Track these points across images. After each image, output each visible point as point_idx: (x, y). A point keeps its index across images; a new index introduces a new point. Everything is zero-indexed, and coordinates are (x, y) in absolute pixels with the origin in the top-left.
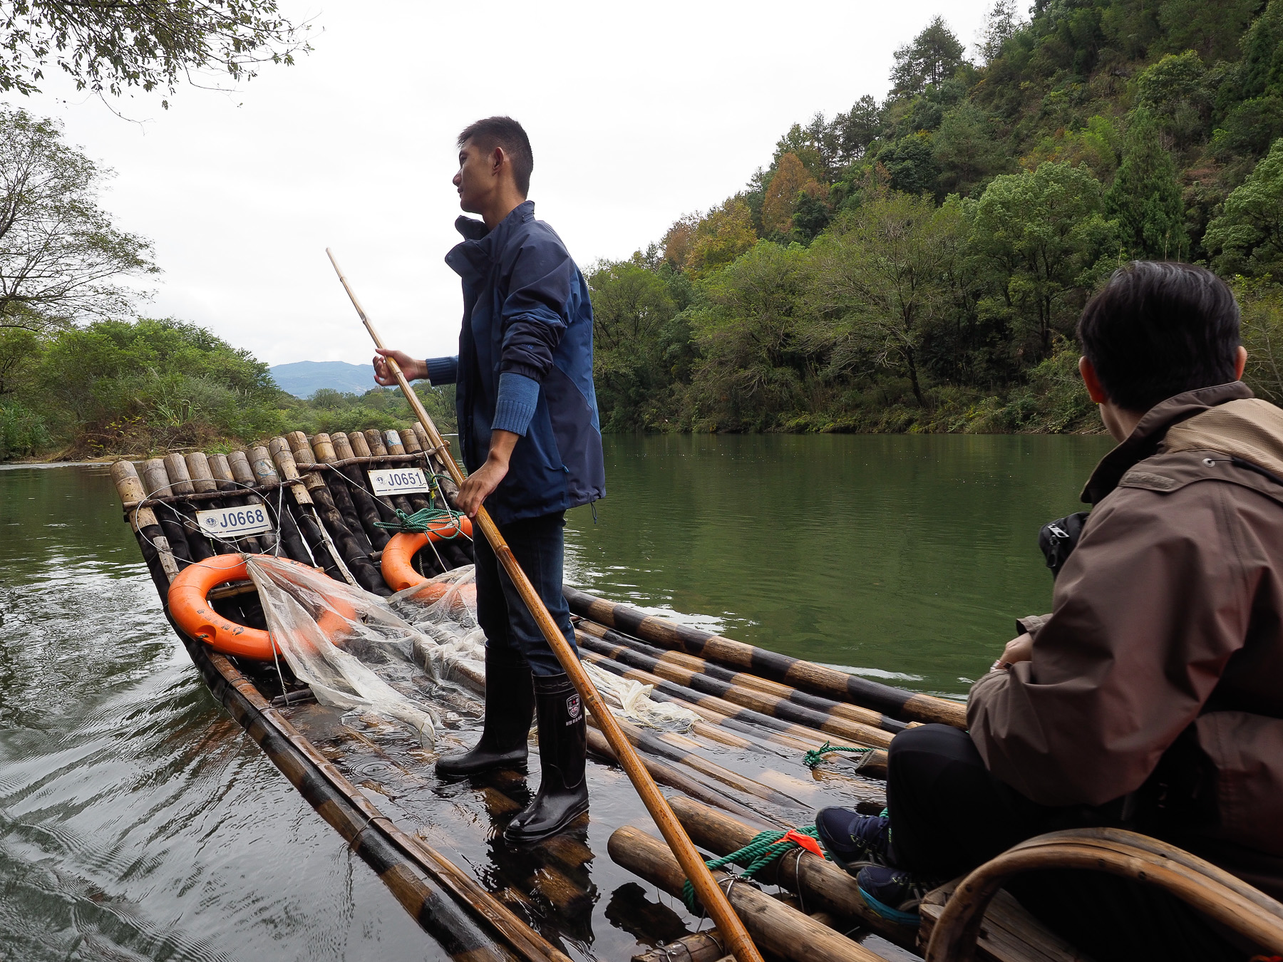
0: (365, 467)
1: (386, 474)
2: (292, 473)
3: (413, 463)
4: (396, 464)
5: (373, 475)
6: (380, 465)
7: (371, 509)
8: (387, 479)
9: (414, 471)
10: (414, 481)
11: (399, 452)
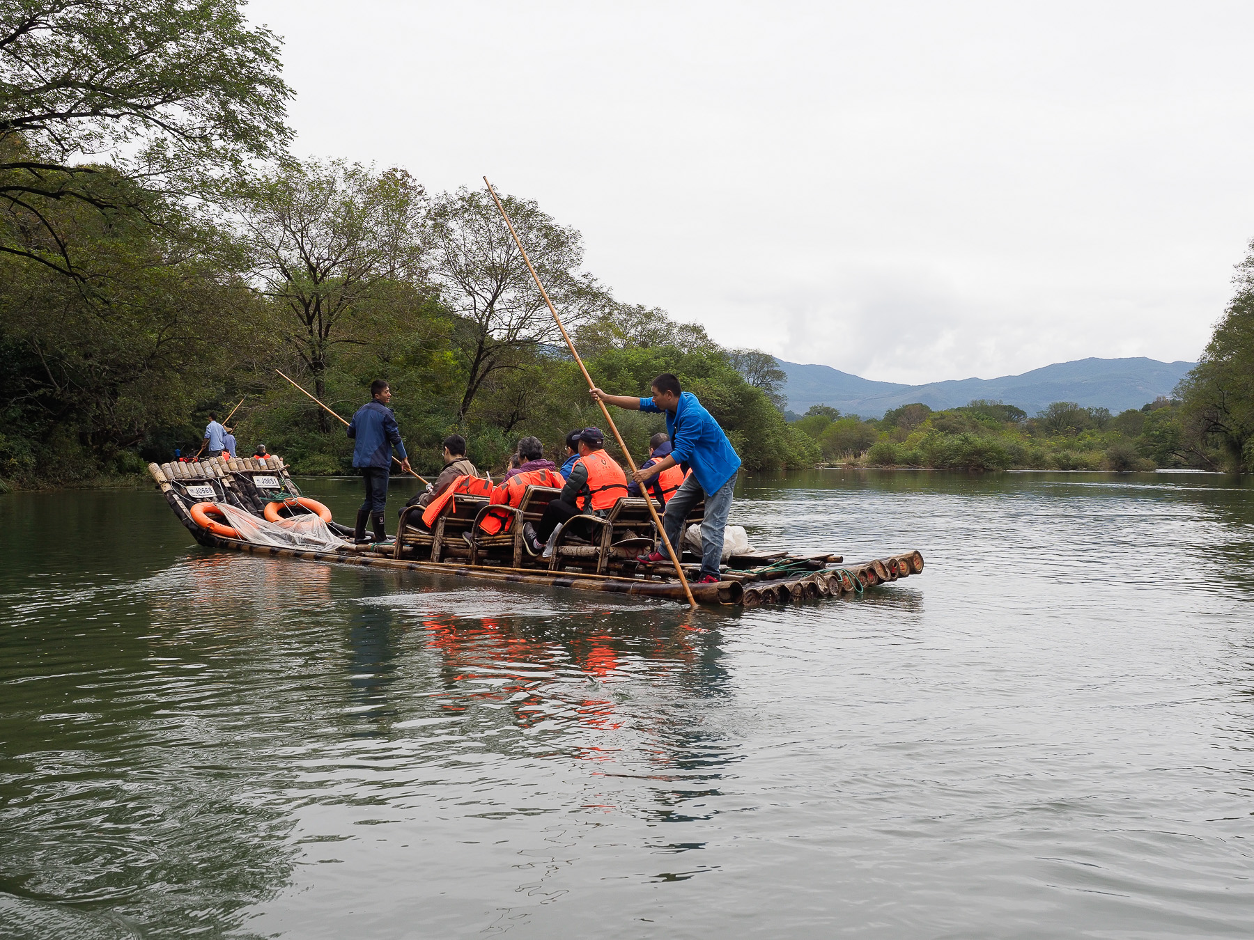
0: (251, 474)
1: (261, 478)
2: (221, 474)
3: (272, 474)
4: (265, 474)
5: (255, 478)
6: (257, 474)
7: (255, 493)
8: (261, 480)
9: (273, 478)
10: (273, 482)
11: (265, 469)
